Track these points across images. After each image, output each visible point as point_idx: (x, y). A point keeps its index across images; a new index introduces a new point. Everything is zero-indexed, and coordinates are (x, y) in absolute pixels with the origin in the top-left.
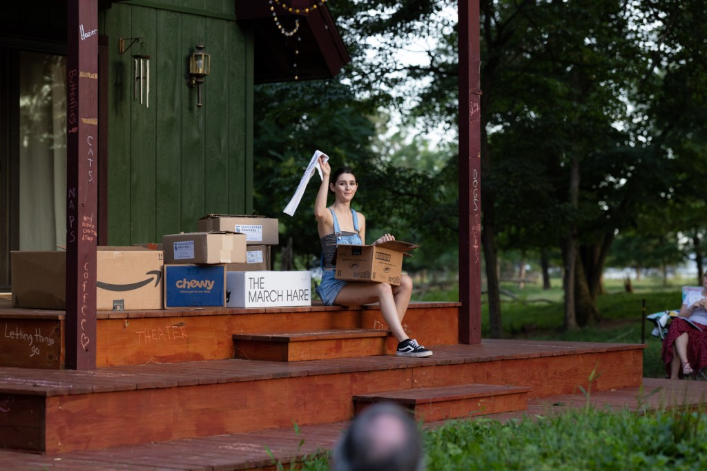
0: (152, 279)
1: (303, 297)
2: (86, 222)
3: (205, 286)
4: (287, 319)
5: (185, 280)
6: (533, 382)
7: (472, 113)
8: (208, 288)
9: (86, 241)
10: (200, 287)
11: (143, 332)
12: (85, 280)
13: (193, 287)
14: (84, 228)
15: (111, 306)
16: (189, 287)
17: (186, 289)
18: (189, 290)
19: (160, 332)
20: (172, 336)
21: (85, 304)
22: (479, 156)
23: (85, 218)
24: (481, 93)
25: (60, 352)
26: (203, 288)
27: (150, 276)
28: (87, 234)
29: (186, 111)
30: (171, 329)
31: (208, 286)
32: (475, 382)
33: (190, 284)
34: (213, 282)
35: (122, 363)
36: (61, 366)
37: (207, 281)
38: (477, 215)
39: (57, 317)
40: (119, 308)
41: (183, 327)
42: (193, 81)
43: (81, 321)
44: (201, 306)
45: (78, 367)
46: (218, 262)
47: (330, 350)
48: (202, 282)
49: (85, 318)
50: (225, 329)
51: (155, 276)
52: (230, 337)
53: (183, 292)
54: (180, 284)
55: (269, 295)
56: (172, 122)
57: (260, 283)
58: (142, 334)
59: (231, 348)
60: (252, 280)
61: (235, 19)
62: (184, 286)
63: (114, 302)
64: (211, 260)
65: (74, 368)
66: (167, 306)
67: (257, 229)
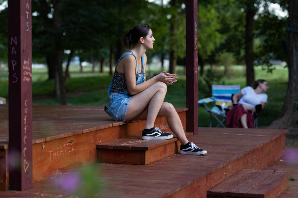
2: (25, 65)
9: (26, 81)
11: (52, 151)
12: (25, 114)
14: (25, 70)
19: (61, 149)
20: (67, 152)
21: (26, 134)
23: (25, 62)
25: (5, 176)
28: (26, 75)
30: (66, 145)
35: (41, 178)
36: (6, 188)
39: (3, 147)
41: (72, 143)
43: (23, 149)
45: (22, 189)
47: (162, 152)
49: (26, 146)
50: (93, 141)
52: (95, 147)
58: (52, 153)
65: (19, 189)
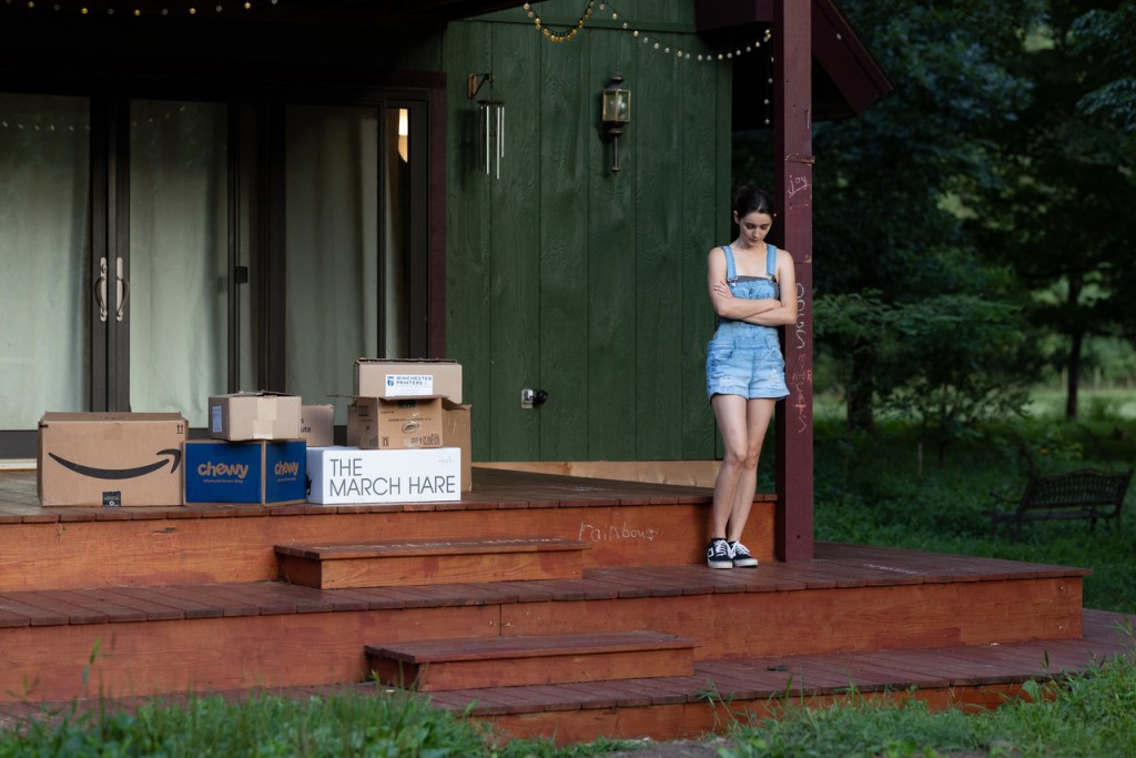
0: (167, 461)
1: (444, 488)
3: (236, 473)
4: (389, 521)
5: (209, 463)
6: (794, 629)
7: (792, 194)
8: (241, 477)
10: (230, 474)
11: (95, 542)
13: (220, 473)
15: (99, 500)
16: (214, 475)
17: (211, 477)
18: (215, 478)
20: (151, 548)
22: (810, 261)
24: (813, 161)
26: (234, 477)
27: (163, 458)
29: (598, 179)
30: (149, 536)
31: (240, 472)
32: (648, 628)
33: (217, 470)
34: (247, 467)
37: (238, 466)
38: (803, 356)
40: (112, 503)
41: (173, 534)
42: (609, 132)
44: (231, 502)
46: (250, 438)
47: (413, 572)
48: (232, 466)
50: (261, 537)
51: (172, 458)
52: (270, 549)
53: (206, 481)
54: (203, 469)
55: (373, 485)
56: (570, 197)
57: (353, 466)
58: (93, 544)
59: (272, 566)
60: (338, 463)
61: (694, 30)
62: (207, 473)
63: (105, 494)
64: (236, 435)
66: (187, 501)
67: (423, 381)
